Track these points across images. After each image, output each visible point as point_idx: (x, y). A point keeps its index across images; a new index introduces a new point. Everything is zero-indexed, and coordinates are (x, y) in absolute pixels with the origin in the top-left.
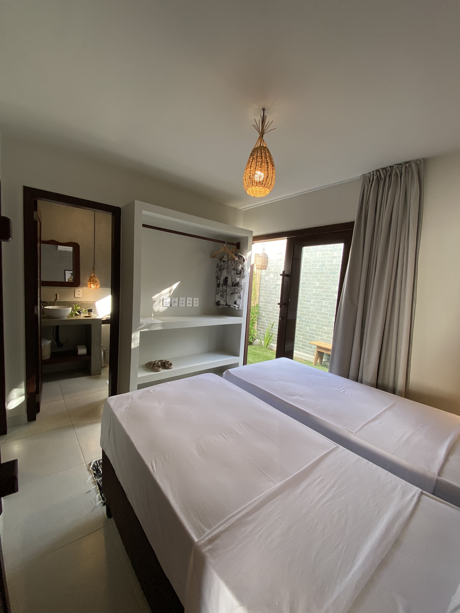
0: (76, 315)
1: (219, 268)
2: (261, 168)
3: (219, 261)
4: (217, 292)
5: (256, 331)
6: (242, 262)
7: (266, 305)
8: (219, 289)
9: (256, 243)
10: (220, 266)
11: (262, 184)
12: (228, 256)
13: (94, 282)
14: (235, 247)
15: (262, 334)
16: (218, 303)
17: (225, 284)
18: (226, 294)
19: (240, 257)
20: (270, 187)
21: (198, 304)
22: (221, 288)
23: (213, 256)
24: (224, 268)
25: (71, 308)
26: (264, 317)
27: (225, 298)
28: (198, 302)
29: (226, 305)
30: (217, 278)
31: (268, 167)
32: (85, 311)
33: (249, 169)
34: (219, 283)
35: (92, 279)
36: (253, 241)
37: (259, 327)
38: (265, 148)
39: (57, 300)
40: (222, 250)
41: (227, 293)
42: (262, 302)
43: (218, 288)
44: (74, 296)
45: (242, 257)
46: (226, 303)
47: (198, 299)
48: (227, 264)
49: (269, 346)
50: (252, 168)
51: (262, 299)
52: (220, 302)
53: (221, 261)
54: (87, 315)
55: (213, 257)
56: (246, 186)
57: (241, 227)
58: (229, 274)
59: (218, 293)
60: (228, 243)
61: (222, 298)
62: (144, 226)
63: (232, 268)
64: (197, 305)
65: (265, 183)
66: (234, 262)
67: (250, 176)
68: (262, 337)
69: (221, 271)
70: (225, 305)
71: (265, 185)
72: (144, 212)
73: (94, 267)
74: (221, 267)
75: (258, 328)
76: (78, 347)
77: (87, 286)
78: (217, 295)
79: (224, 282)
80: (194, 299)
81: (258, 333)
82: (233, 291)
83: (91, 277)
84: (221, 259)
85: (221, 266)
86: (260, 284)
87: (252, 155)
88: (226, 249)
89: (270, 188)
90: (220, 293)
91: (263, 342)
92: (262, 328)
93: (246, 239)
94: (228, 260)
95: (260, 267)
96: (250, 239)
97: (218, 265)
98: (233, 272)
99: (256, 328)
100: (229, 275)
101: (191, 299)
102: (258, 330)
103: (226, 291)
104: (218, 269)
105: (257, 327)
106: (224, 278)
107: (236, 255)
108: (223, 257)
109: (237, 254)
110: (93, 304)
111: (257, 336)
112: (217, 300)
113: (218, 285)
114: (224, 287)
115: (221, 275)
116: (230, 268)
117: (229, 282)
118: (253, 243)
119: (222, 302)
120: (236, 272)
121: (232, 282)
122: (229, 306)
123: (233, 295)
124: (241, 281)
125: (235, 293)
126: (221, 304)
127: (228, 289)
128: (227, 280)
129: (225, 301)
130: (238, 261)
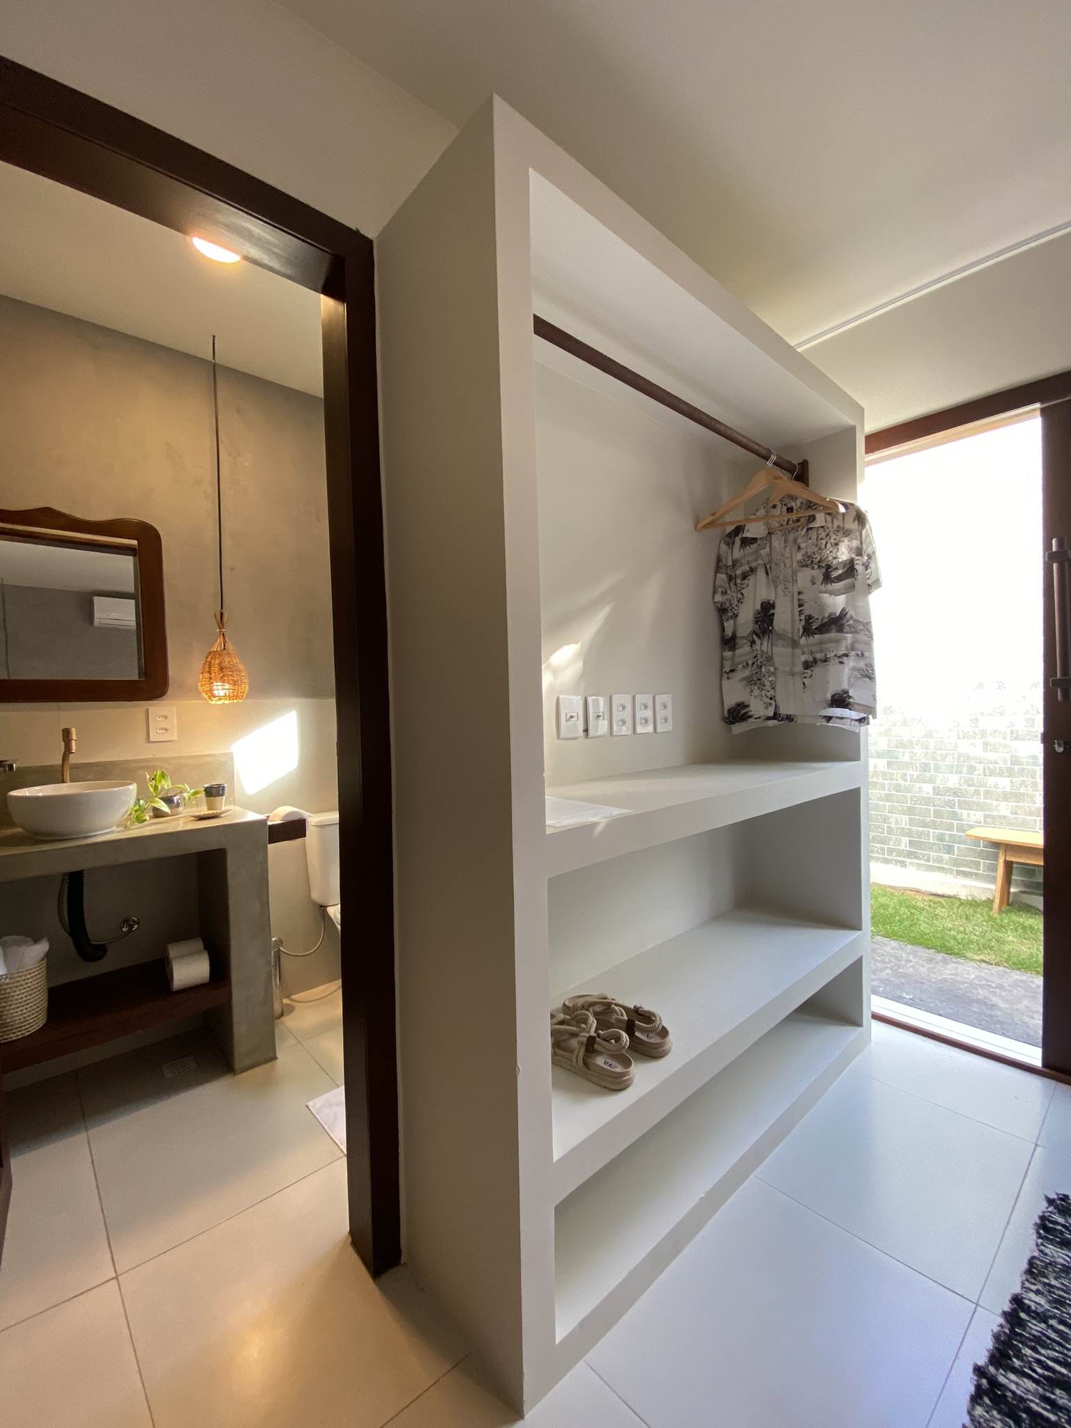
1: (727, 574)
3: (724, 547)
4: (727, 669)
6: (851, 525)
8: (734, 656)
10: (730, 563)
13: (224, 673)
14: (793, 474)
16: (737, 714)
17: (763, 634)
18: (771, 670)
19: (837, 508)
21: (670, 719)
22: (743, 650)
23: (705, 522)
24: (752, 570)
25: (133, 787)
27: (768, 687)
28: (668, 712)
29: (774, 716)
30: (722, 611)
32: (195, 793)
34: (734, 632)
43: (728, 654)
44: (145, 736)
45: (847, 506)
46: (775, 709)
47: (671, 698)
48: (768, 549)
52: (748, 706)
53: (730, 544)
54: (204, 811)
55: (705, 528)
58: (782, 586)
59: (732, 671)
61: (757, 692)
63: (799, 562)
64: (668, 727)
66: (805, 536)
69: (737, 584)
70: (769, 718)
73: (222, 614)
74: (734, 566)
77: (198, 695)
78: (725, 682)
79: (756, 622)
80: (660, 699)
82: (812, 653)
84: (733, 533)
85: (735, 563)
90: (743, 673)
94: (769, 533)
97: (719, 560)
98: (804, 576)
100: (780, 593)
103: (770, 659)
104: (724, 577)
106: (758, 607)
108: (743, 525)
110: (226, 764)
112: (730, 702)
113: (729, 642)
114: (762, 646)
115: (738, 597)
116: (785, 564)
117: (784, 618)
119: (758, 708)
120: (818, 574)
121: (803, 617)
122: (790, 718)
123: (817, 670)
124: (860, 604)
125: (826, 660)
126: (750, 717)
127: (781, 653)
128: (773, 614)
129: (769, 701)
130: (829, 525)
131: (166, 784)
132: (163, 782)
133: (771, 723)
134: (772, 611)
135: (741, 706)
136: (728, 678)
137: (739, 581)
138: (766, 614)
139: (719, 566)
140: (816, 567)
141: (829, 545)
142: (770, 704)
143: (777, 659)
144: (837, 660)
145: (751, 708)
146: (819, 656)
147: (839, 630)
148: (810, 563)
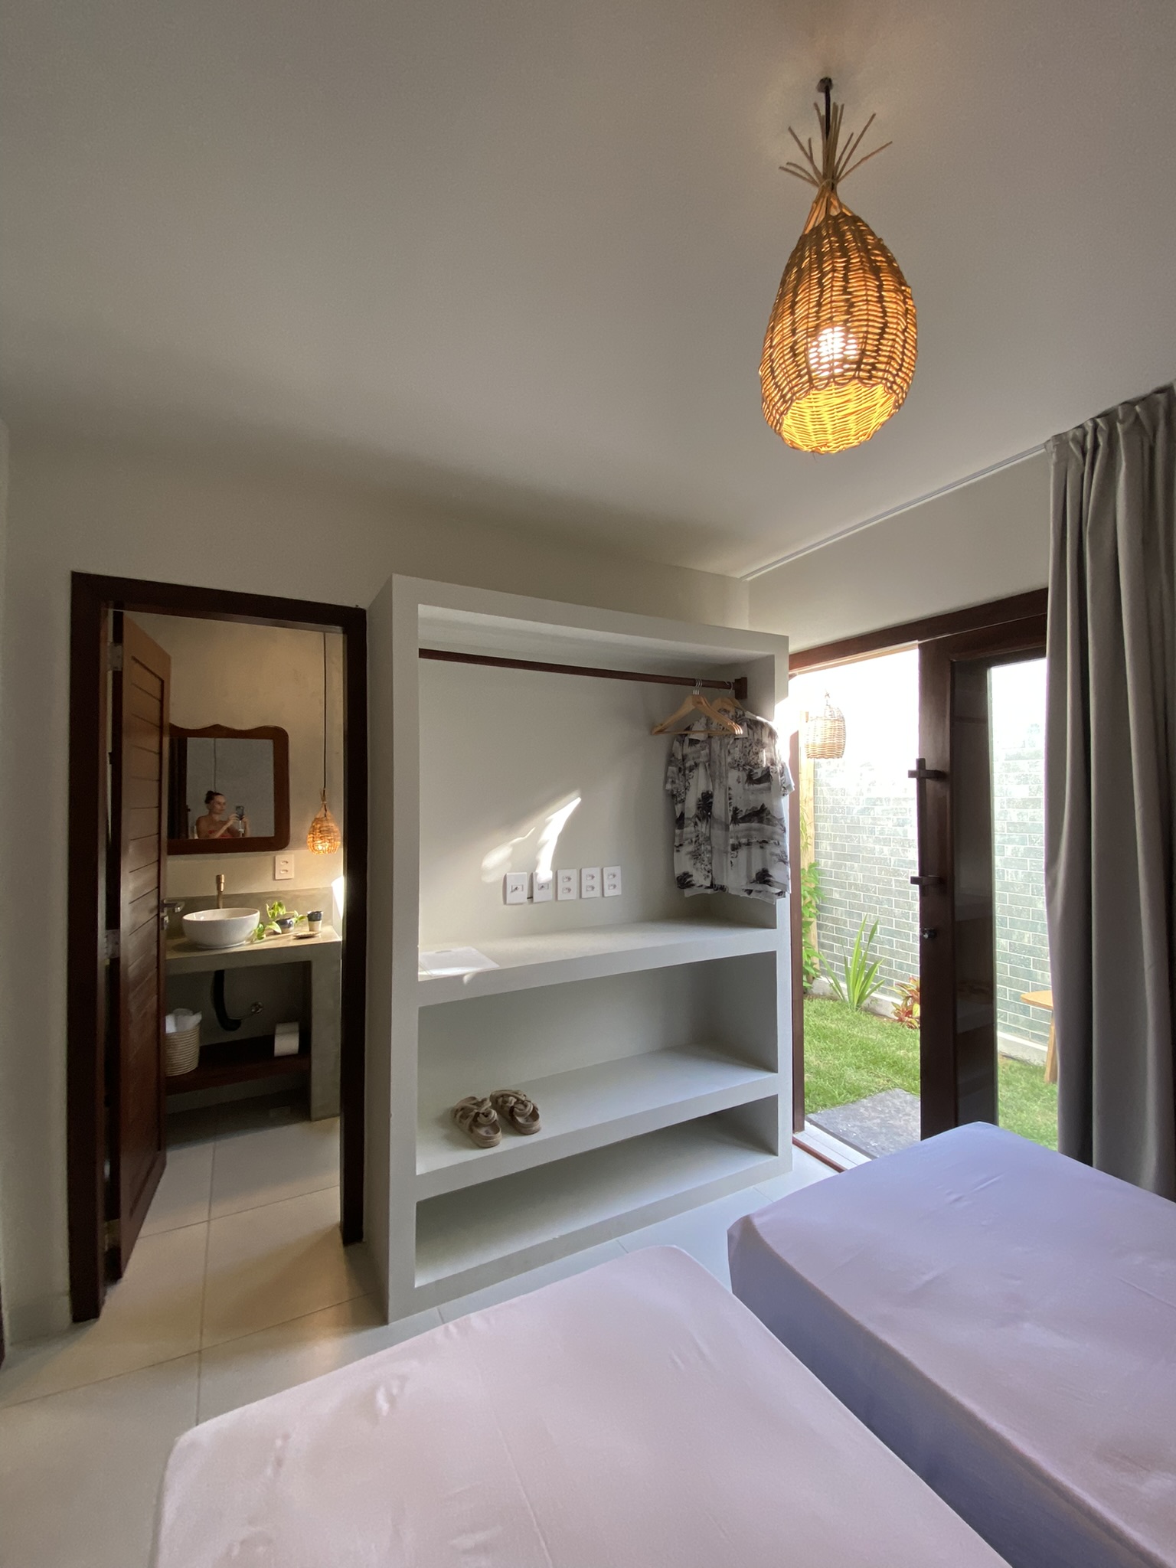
1: (677, 766)
3: (676, 744)
4: (677, 844)
5: (816, 950)
6: (765, 739)
7: (840, 866)
8: (682, 833)
9: (800, 673)
10: (680, 757)
12: (707, 725)
14: (731, 692)
15: (835, 958)
16: (684, 881)
17: (704, 818)
18: (709, 848)
19: (755, 726)
21: (619, 886)
22: (689, 829)
23: (656, 729)
24: (696, 765)
26: (840, 903)
28: (617, 881)
29: (712, 886)
30: (673, 796)
34: (682, 814)
35: (319, 826)
36: (791, 668)
37: (825, 937)
40: (688, 707)
41: (713, 845)
42: (828, 856)
43: (678, 831)
44: (271, 875)
45: (762, 725)
46: (711, 880)
47: (617, 870)
48: (707, 750)
49: (866, 1002)
51: (825, 846)
52: (691, 876)
53: (682, 742)
55: (661, 731)
57: (746, 626)
58: (717, 781)
59: (681, 845)
60: (708, 684)
61: (698, 865)
62: (425, 653)
63: (729, 763)
64: (619, 892)
66: (734, 743)
68: (839, 968)
69: (684, 775)
70: (708, 888)
72: (424, 610)
74: (683, 760)
75: (822, 940)
77: (307, 847)
78: (675, 853)
79: (698, 808)
80: (606, 870)
81: (823, 958)
82: (737, 838)
83: (317, 820)
84: (681, 735)
85: (684, 758)
86: (815, 799)
88: (701, 703)
90: (689, 848)
91: (843, 985)
92: (835, 939)
93: (768, 662)
94: (709, 737)
95: (818, 751)
96: (781, 665)
97: (671, 754)
98: (732, 776)
99: (814, 942)
100: (717, 786)
101: (596, 872)
102: (821, 945)
103: (708, 839)
104: (675, 769)
105: (819, 938)
106: (700, 796)
107: (739, 720)
108: (688, 729)
109: (744, 715)
111: (820, 965)
112: (678, 872)
113: (680, 821)
114: (703, 828)
115: (685, 786)
116: (718, 763)
117: (719, 807)
118: (791, 676)
119: (700, 879)
120: (743, 775)
121: (731, 808)
122: (722, 888)
123: (743, 853)
124: (772, 802)
125: (749, 844)
126: (693, 885)
127: (717, 833)
128: (711, 803)
129: (706, 873)
130: (751, 737)
133: (709, 891)
134: (710, 800)
135: (686, 875)
136: (678, 851)
137: (687, 772)
138: (706, 801)
139: (671, 759)
140: (741, 769)
141: (751, 753)
142: (708, 876)
143: (713, 840)
144: (759, 845)
145: (694, 878)
146: (744, 841)
147: (761, 821)
148: (736, 765)
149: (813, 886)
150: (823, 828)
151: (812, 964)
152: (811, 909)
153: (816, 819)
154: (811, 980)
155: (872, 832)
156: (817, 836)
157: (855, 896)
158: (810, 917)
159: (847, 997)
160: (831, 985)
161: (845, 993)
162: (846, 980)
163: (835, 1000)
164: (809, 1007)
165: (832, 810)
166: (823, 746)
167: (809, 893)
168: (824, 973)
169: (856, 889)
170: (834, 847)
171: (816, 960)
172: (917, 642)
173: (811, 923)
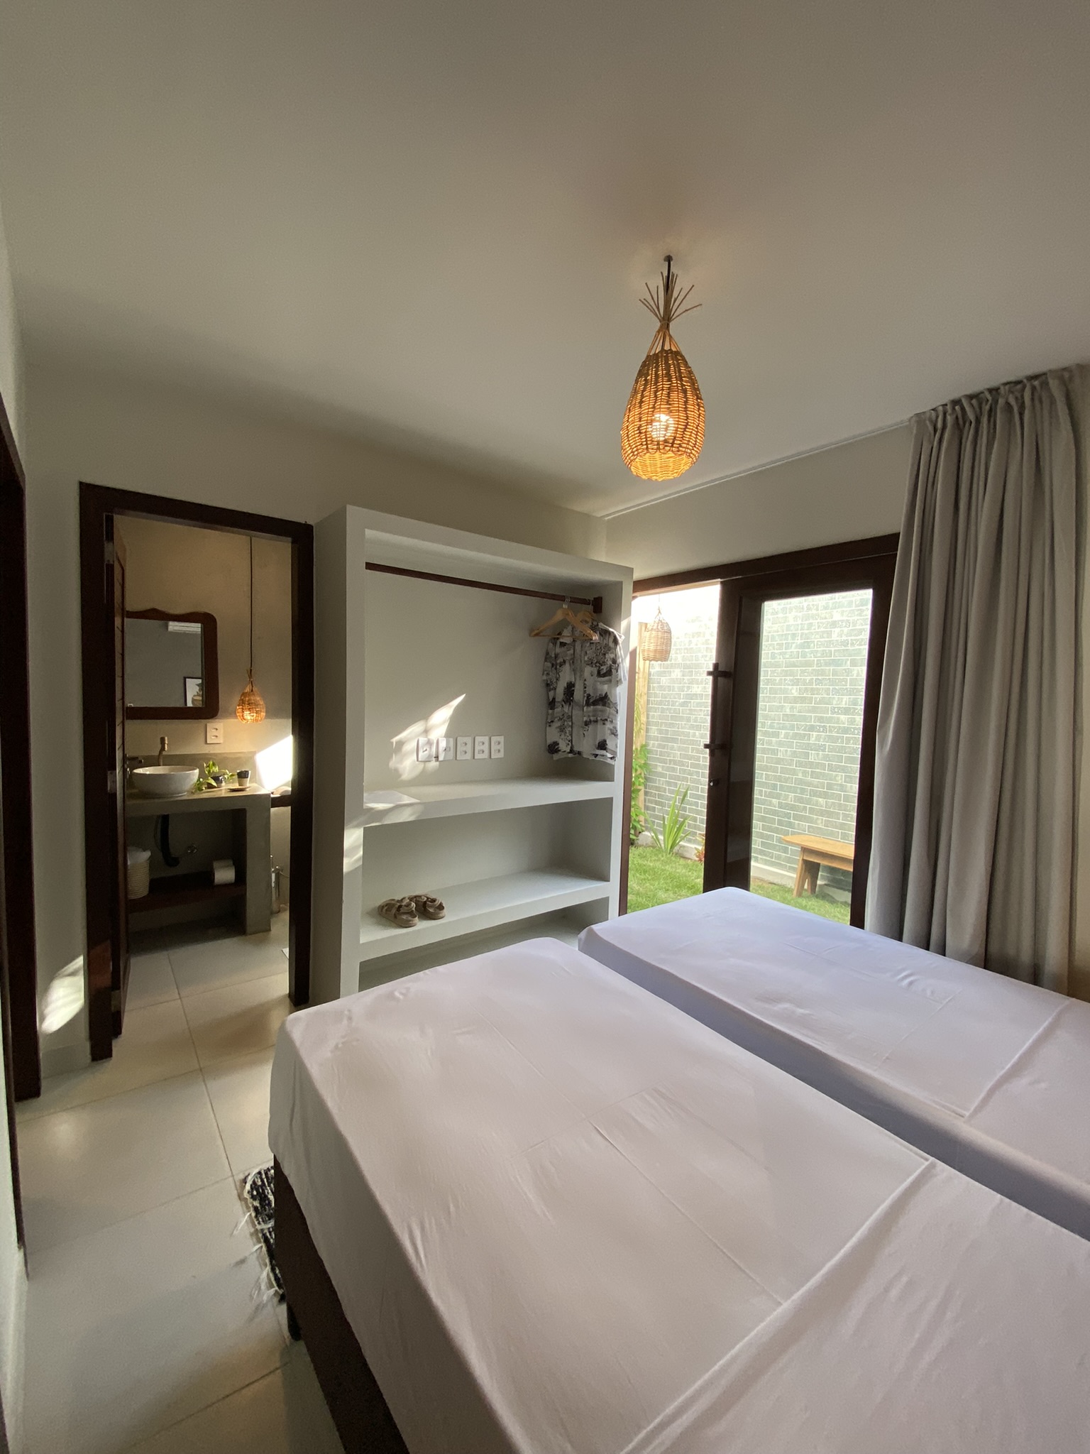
0: (210, 786)
1: (551, 662)
2: (670, 404)
3: (551, 645)
4: (549, 721)
5: (643, 811)
6: (611, 644)
7: (664, 747)
8: (553, 712)
9: (640, 596)
10: (553, 656)
11: (672, 446)
12: (572, 631)
13: (251, 706)
14: (591, 607)
15: (657, 817)
16: (553, 748)
17: (567, 701)
18: (570, 724)
19: (605, 633)
20: (691, 453)
21: (502, 751)
22: (558, 710)
23: (535, 633)
24: (564, 662)
25: (197, 771)
26: (663, 775)
27: (568, 734)
28: (501, 747)
29: (571, 751)
30: (548, 685)
31: (686, 402)
32: (232, 775)
33: (637, 410)
34: (554, 699)
35: (247, 699)
36: (634, 591)
37: (651, 801)
38: (678, 353)
39: (164, 753)
40: (559, 616)
41: (573, 721)
42: (656, 739)
43: (550, 711)
44: (204, 739)
45: (610, 633)
46: (571, 747)
47: (501, 739)
48: (572, 651)
49: (676, 848)
50: (645, 407)
51: (654, 731)
52: (558, 744)
53: (555, 644)
54: (236, 786)
55: (537, 635)
56: (629, 452)
57: (603, 558)
58: (578, 674)
59: (552, 722)
60: (575, 601)
61: (563, 736)
62: (370, 566)
63: (586, 661)
64: (501, 755)
65: (679, 442)
66: (590, 646)
67: (640, 426)
68: (659, 825)
69: (556, 669)
70: (569, 752)
71: (681, 446)
72: (369, 533)
73: (251, 670)
74: (556, 658)
75: (647, 804)
76: (216, 864)
77: (236, 717)
78: (548, 728)
79: (564, 694)
80: (494, 739)
81: (648, 817)
82: (589, 716)
83: (244, 694)
84: (555, 638)
85: (556, 656)
86: (648, 694)
87: (642, 373)
88: (568, 614)
89: (692, 455)
90: (557, 724)
91: (661, 837)
92: (656, 803)
93: (619, 585)
94: (574, 641)
95: (651, 655)
96: (628, 588)
97: (547, 653)
98: (588, 670)
99: (641, 805)
100: (578, 678)
101: (486, 739)
102: (647, 808)
103: (570, 717)
104: (549, 665)
105: (645, 801)
106: (566, 685)
107: (594, 628)
108: (560, 634)
109: (598, 625)
110: (250, 758)
111: (645, 823)
112: (549, 741)
113: (552, 704)
114: (566, 709)
115: (556, 677)
116: (579, 662)
117: (578, 695)
118: (634, 598)
119: (564, 747)
120: (595, 670)
121: (586, 695)
122: (579, 753)
123: (591, 727)
124: (613, 691)
125: (596, 721)
126: (560, 751)
127: (576, 713)
128: (574, 690)
129: (568, 742)
130: (601, 642)
131: (216, 769)
132: (214, 768)
133: (570, 755)
134: (573, 688)
135: (556, 744)
136: (550, 726)
137: (558, 667)
138: (570, 689)
139: (547, 657)
140: (594, 665)
141: (601, 655)
142: (569, 745)
143: (573, 717)
144: (602, 722)
145: (560, 745)
146: (592, 719)
147: (604, 705)
148: (591, 663)
149: (643, 762)
150: (653, 716)
151: (639, 822)
152: (640, 779)
153: (648, 710)
154: (638, 833)
155: (688, 720)
156: (648, 723)
157: (674, 770)
158: (639, 785)
159: (663, 845)
160: (653, 837)
161: (662, 842)
162: (663, 833)
163: (654, 847)
164: (633, 851)
165: (661, 703)
166: (655, 651)
167: (640, 766)
168: (647, 829)
169: (674, 764)
170: (660, 731)
171: (642, 818)
172: (719, 580)
173: (640, 790)
